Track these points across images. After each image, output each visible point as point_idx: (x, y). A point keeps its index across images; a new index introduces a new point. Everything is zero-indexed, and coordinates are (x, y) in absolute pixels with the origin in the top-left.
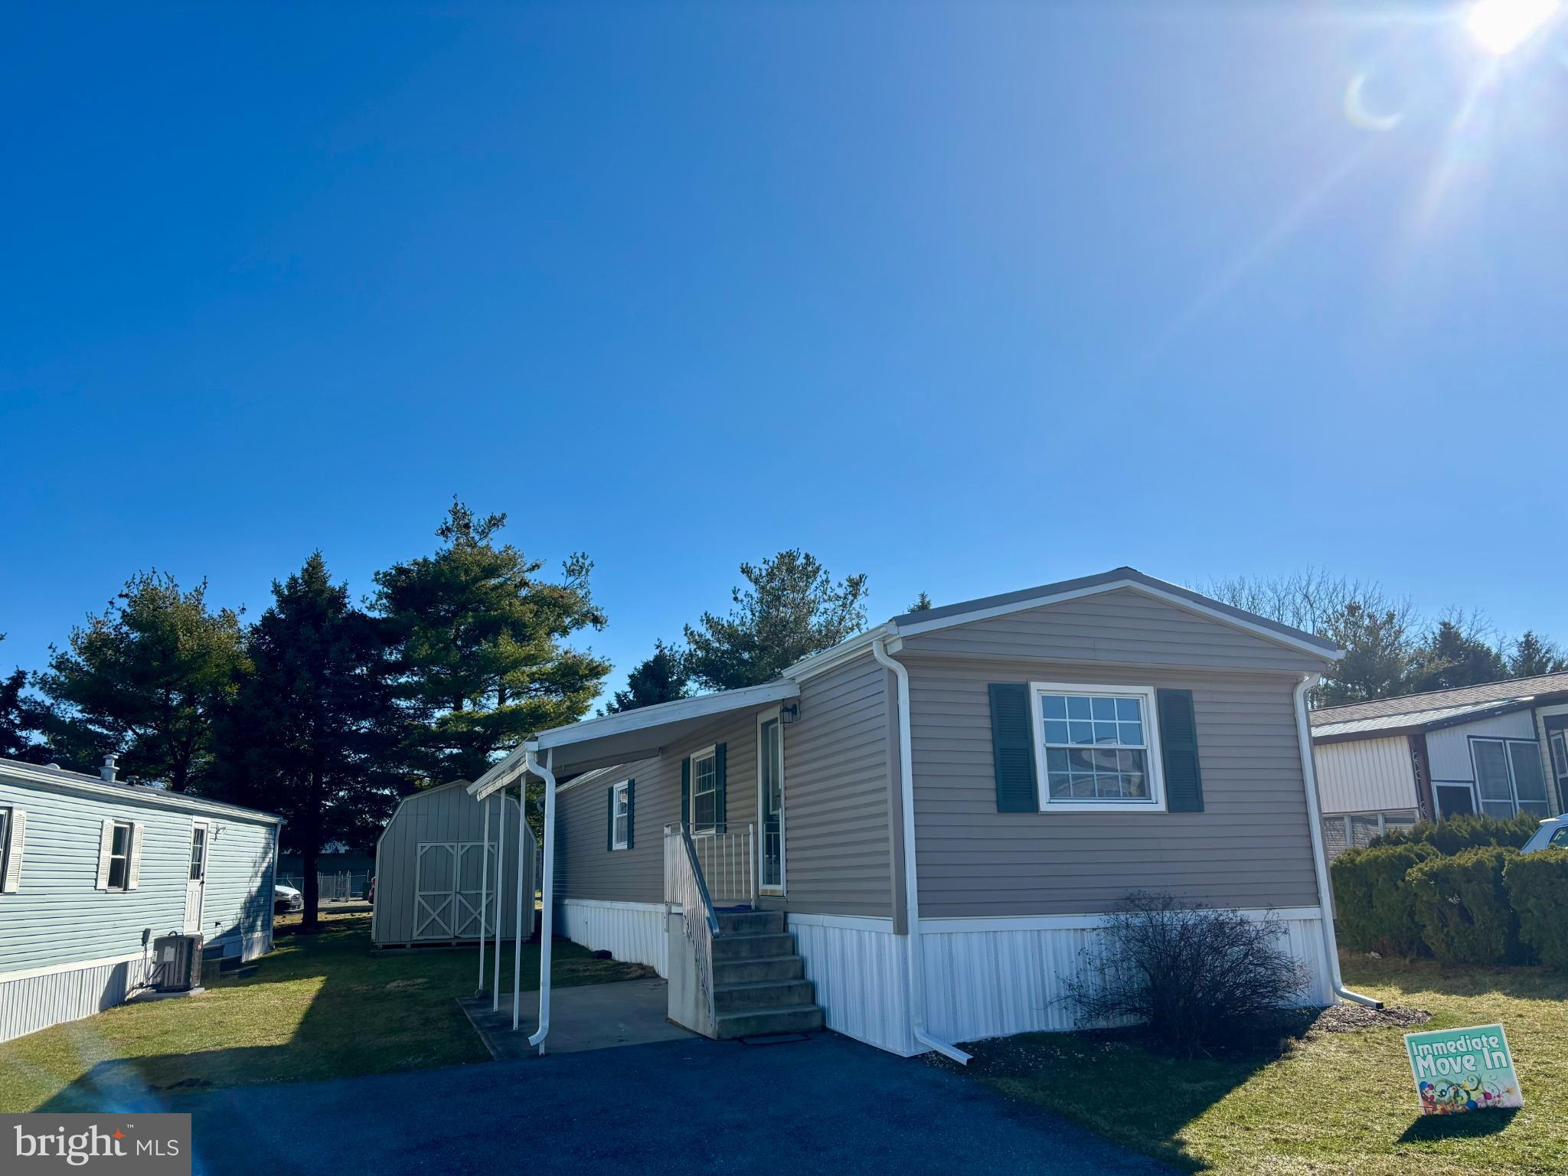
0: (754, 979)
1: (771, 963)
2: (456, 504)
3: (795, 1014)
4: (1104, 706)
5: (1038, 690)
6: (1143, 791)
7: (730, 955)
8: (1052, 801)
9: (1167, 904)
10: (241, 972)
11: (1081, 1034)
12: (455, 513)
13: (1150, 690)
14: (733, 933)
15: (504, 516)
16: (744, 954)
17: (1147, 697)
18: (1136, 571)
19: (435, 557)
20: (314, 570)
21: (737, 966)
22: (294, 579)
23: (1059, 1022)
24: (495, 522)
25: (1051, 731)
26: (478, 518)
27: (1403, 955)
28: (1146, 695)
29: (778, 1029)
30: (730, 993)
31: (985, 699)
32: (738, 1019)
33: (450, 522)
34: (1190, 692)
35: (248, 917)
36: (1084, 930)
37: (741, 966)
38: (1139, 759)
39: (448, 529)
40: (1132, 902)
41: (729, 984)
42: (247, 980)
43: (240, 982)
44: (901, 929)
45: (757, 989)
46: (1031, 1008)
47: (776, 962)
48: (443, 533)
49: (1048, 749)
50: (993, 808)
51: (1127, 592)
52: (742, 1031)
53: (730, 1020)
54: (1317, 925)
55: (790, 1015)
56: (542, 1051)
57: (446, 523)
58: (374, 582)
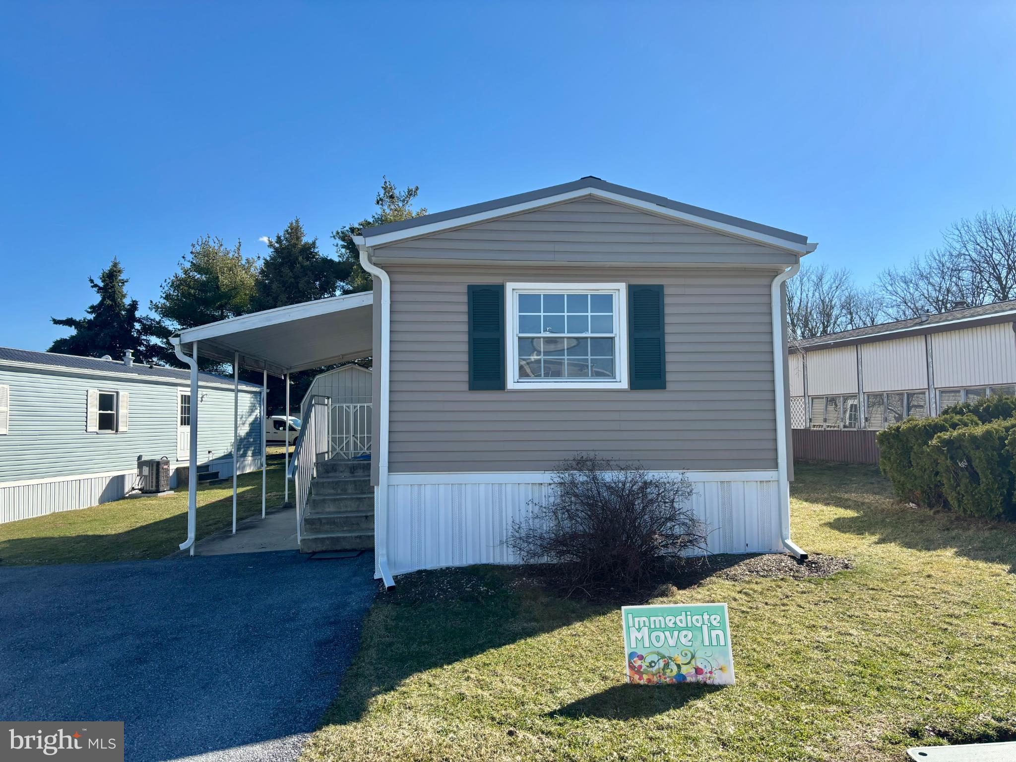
0: (349, 509)
1: (362, 498)
2: (385, 182)
3: (360, 537)
4: (578, 301)
5: (514, 289)
6: (607, 370)
7: (339, 491)
8: (520, 380)
12: (385, 189)
13: (622, 287)
14: (351, 475)
15: (417, 189)
16: (350, 491)
17: (619, 292)
18: (600, 179)
19: (373, 219)
20: (294, 232)
21: (335, 500)
22: (279, 238)
24: (411, 193)
25: (525, 325)
26: (400, 191)
28: (619, 290)
29: (348, 547)
30: (320, 519)
31: (465, 299)
32: (315, 539)
33: (382, 196)
34: (661, 287)
35: (239, 449)
36: (541, 484)
37: (338, 500)
38: (606, 345)
39: (381, 199)
41: (330, 513)
45: (341, 517)
47: (365, 498)
48: (378, 203)
49: (520, 338)
50: (465, 387)
51: (590, 199)
52: (320, 547)
53: (308, 539)
54: (773, 487)
55: (356, 537)
56: (192, 553)
57: (379, 195)
58: (333, 238)
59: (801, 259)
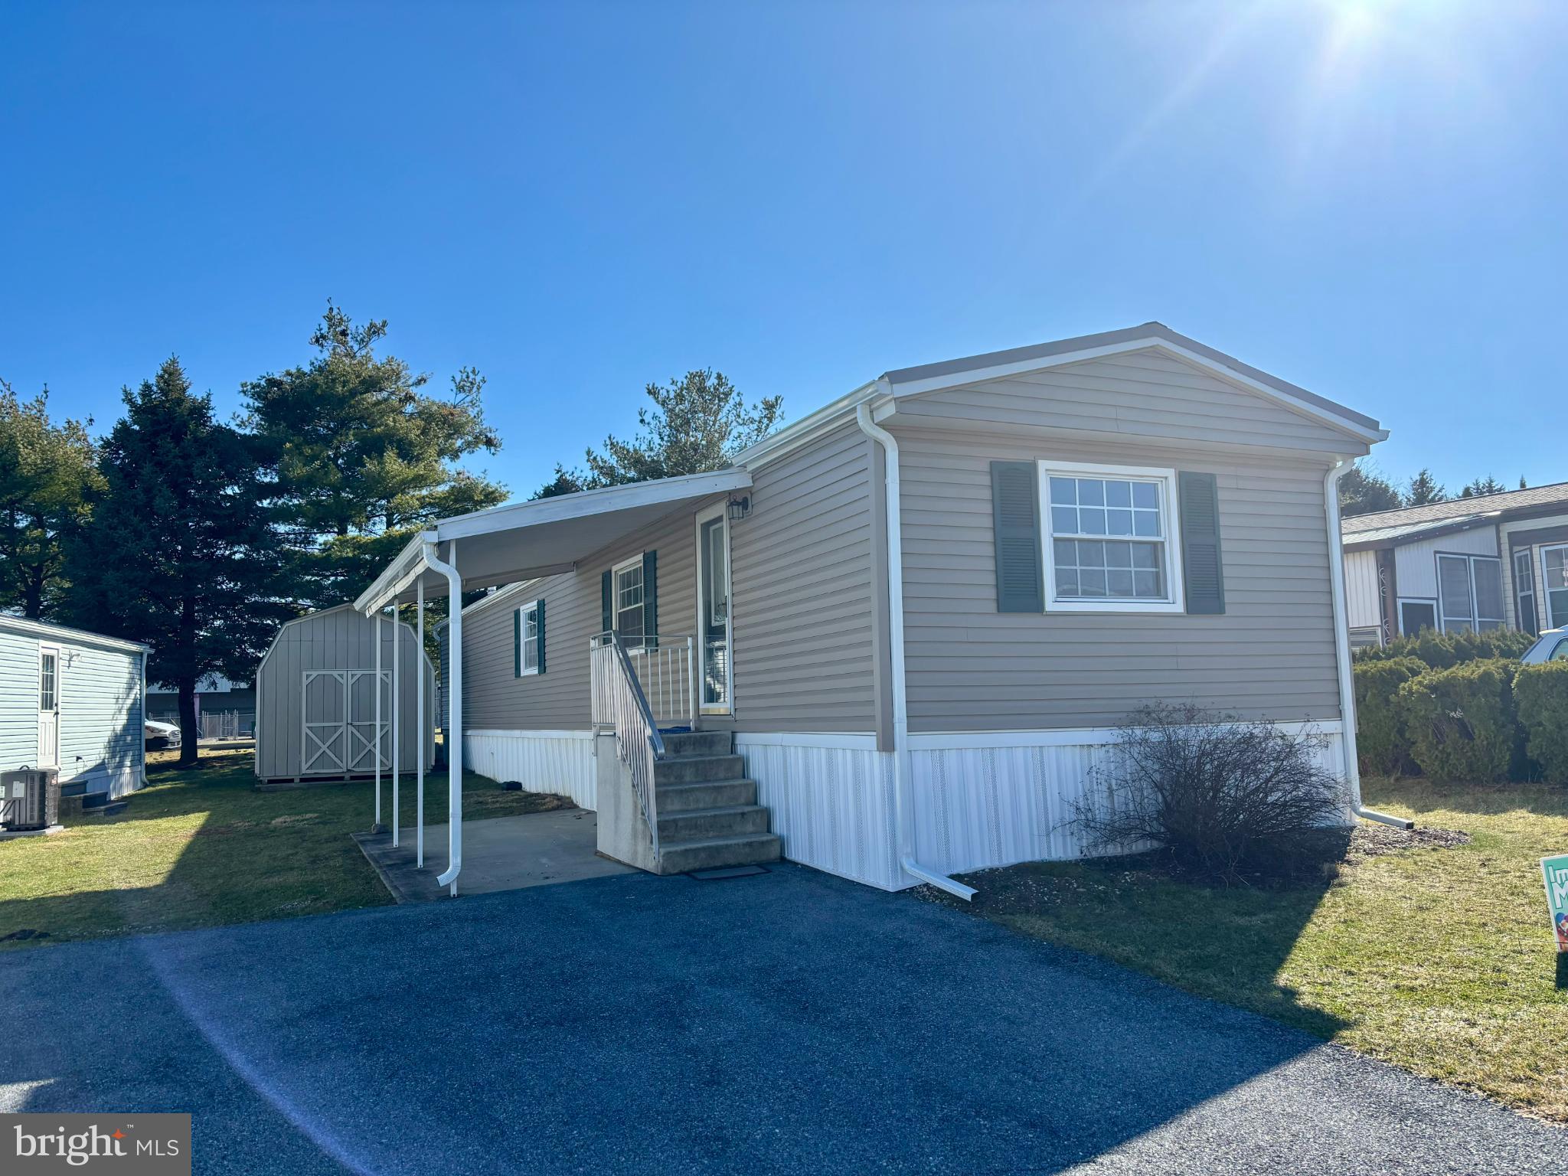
0: (701, 806)
1: (721, 787)
2: (331, 309)
3: (750, 844)
4: (1118, 491)
5: (1047, 469)
6: (1157, 588)
7: (672, 779)
8: (1059, 599)
9: (1191, 715)
10: (107, 810)
11: (1088, 865)
12: (330, 319)
13: (1171, 473)
14: (675, 755)
15: (384, 324)
16: (687, 779)
17: (1166, 480)
18: (1164, 326)
19: (310, 368)
20: (170, 377)
21: (682, 791)
22: (147, 387)
23: (1063, 849)
24: (374, 331)
25: (1061, 519)
26: (357, 325)
27: (1387, 773)
28: (1166, 478)
29: (732, 861)
30: (675, 821)
31: (986, 480)
32: (686, 850)
33: (325, 331)
34: (1213, 476)
35: (113, 757)
36: (1091, 746)
37: (686, 791)
38: (1155, 552)
39: (323, 337)
40: (1145, 715)
41: (673, 812)
42: (113, 817)
43: (107, 818)
44: (887, 745)
45: (704, 817)
46: (1032, 835)
47: (725, 787)
48: (317, 341)
49: (1056, 540)
50: (992, 607)
51: (1155, 353)
52: (691, 864)
53: (676, 852)
54: (1337, 741)
55: (745, 845)
56: (454, 891)
57: (321, 329)
58: (242, 394)
59: (1372, 447)
